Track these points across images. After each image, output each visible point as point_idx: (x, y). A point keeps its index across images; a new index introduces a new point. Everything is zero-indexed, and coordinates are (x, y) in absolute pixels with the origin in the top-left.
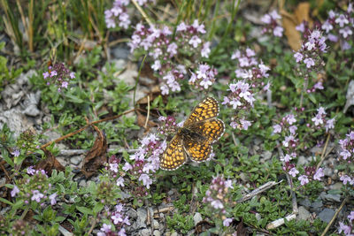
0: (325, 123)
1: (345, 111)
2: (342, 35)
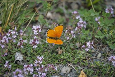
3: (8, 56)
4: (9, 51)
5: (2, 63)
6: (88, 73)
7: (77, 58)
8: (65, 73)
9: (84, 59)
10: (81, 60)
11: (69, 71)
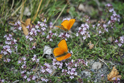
0: (36, 60)
1: (43, 56)
2: (42, 30)
3: (36, 50)
4: (38, 44)
5: (30, 57)
6: (120, 70)
7: (109, 54)
8: (96, 69)
9: (117, 55)
10: (114, 55)
11: (100, 67)
